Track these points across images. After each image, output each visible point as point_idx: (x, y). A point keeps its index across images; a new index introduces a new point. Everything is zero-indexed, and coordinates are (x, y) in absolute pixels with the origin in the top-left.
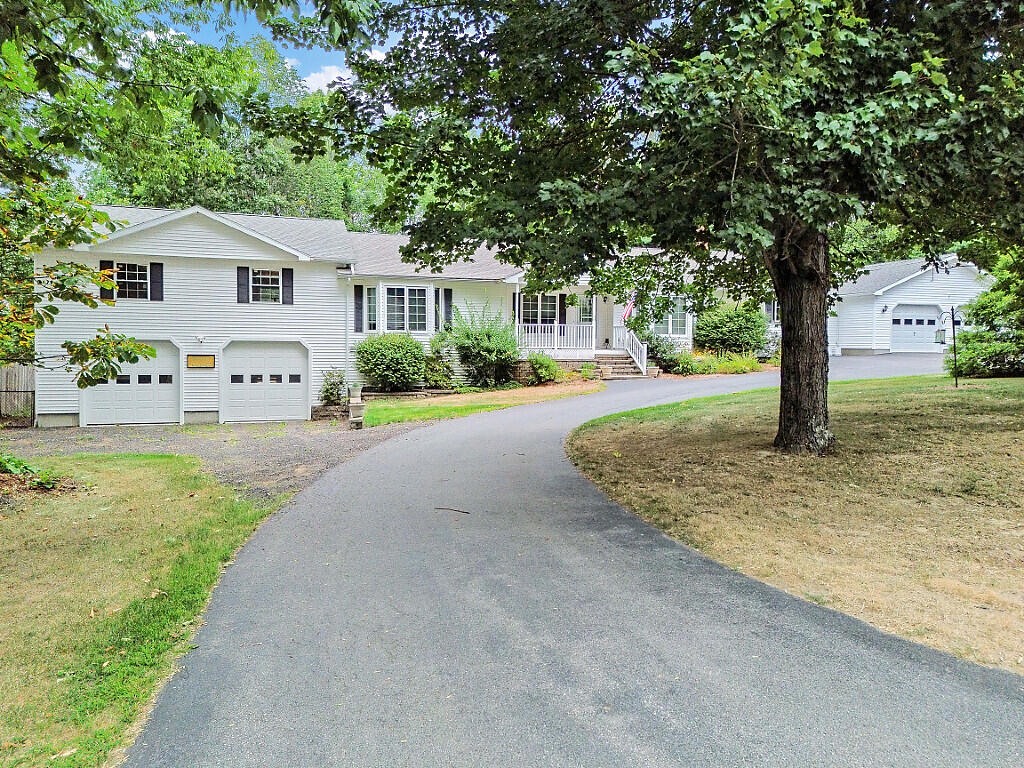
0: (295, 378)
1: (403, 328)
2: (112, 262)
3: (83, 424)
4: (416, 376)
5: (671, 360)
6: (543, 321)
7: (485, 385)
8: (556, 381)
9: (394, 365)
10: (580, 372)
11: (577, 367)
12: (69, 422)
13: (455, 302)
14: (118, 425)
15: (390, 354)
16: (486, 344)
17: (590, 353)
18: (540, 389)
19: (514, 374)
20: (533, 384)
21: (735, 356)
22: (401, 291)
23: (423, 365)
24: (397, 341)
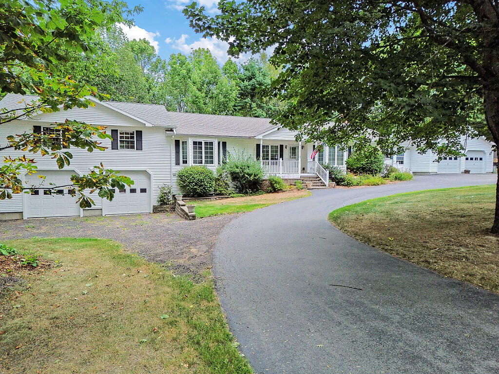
0: (143, 191)
1: (202, 163)
2: (40, 127)
3: (25, 218)
4: (211, 189)
5: (341, 179)
6: (272, 159)
7: (246, 193)
8: (283, 190)
9: (200, 183)
10: (295, 185)
11: (293, 183)
12: (17, 217)
13: (228, 149)
14: (45, 218)
15: (197, 177)
16: (247, 171)
17: (299, 175)
18: (275, 194)
19: (260, 187)
20: (271, 192)
21: (371, 176)
22: (200, 143)
23: (214, 183)
24: (200, 170)
